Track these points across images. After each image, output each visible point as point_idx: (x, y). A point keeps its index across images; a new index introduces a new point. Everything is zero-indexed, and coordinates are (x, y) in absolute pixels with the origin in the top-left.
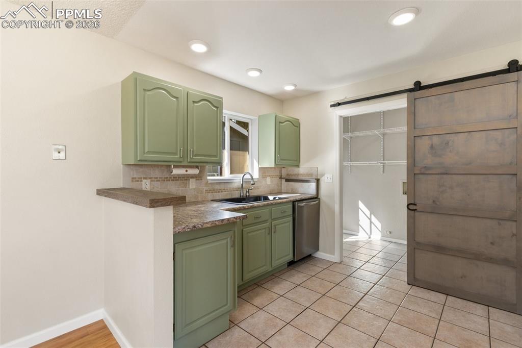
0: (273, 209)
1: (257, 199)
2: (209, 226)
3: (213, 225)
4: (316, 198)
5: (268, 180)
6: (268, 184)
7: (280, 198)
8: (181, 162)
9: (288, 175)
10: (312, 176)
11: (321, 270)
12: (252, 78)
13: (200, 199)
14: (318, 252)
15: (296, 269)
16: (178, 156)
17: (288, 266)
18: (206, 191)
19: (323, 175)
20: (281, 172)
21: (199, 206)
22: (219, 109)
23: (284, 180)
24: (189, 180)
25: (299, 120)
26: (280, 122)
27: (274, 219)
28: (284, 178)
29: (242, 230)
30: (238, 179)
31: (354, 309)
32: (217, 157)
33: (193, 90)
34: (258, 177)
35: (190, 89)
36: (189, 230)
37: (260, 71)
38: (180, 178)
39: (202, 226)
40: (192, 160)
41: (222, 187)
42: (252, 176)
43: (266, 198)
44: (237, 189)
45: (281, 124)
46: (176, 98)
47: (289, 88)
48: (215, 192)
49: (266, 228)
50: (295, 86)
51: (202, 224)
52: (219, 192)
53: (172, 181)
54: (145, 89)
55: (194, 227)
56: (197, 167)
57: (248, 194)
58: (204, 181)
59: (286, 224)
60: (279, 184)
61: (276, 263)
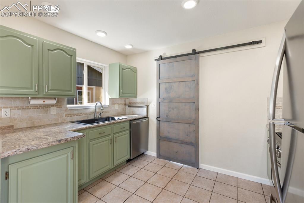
0: (114, 126)
1: (107, 119)
2: (44, 146)
3: (50, 145)
4: (147, 117)
5: (116, 107)
6: (116, 109)
7: (123, 119)
8: (37, 95)
9: (130, 103)
10: (144, 104)
11: (148, 163)
12: (100, 37)
13: (60, 122)
14: (148, 151)
15: (132, 164)
16: (33, 90)
17: (127, 162)
18: (65, 115)
19: (150, 103)
20: (125, 101)
21: (54, 127)
22: (72, 57)
23: (128, 106)
24: (50, 108)
25: (136, 68)
26: (123, 69)
27: (115, 133)
28: (127, 105)
29: (89, 143)
30: (92, 106)
31: (172, 180)
32: (71, 92)
33: (48, 41)
34: (108, 105)
35: (46, 40)
36: (21, 153)
37: (106, 33)
38: (42, 106)
39: (37, 147)
40: (47, 93)
41: (80, 112)
42: (101, 104)
43: (113, 119)
44: (92, 113)
45: (123, 70)
46: (32, 46)
47: (129, 47)
48: (73, 116)
49: (108, 140)
50: (132, 46)
51: (37, 146)
52: (77, 116)
53: (33, 109)
55: (28, 149)
56: (55, 99)
57: (100, 116)
58: (63, 108)
59: (124, 136)
60: (124, 109)
61: (117, 163)
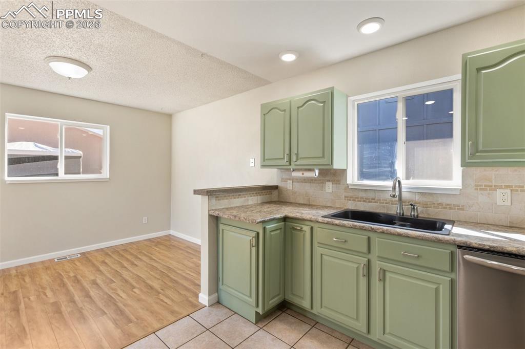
13: (338, 205)
22: (326, 103)
32: (323, 159)
41: (371, 195)
46: (284, 111)
48: (358, 201)
52: (364, 201)
54: (265, 113)
56: (314, 170)
58: (342, 186)
